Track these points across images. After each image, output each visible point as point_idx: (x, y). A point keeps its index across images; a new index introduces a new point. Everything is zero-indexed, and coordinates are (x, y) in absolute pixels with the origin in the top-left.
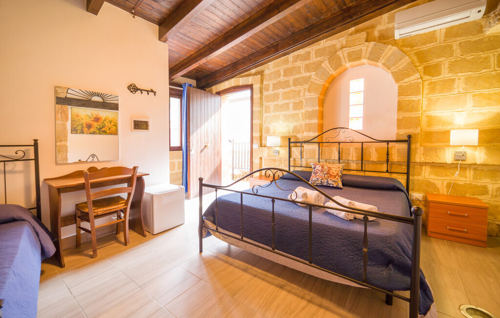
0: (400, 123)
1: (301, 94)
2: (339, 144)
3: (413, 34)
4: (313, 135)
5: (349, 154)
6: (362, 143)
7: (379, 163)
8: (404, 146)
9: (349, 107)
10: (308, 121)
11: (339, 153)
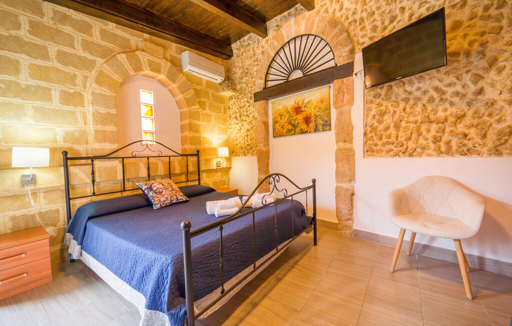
0: (184, 140)
1: (77, 82)
2: (148, 159)
3: (194, 73)
4: (113, 148)
5: (157, 169)
6: (169, 156)
7: (181, 174)
8: (195, 158)
9: (141, 119)
10: (100, 127)
11: (148, 169)
